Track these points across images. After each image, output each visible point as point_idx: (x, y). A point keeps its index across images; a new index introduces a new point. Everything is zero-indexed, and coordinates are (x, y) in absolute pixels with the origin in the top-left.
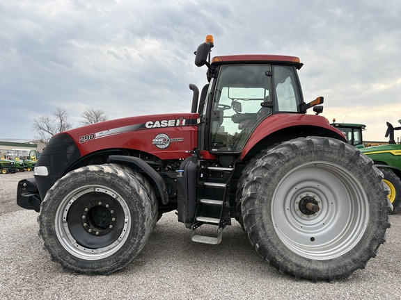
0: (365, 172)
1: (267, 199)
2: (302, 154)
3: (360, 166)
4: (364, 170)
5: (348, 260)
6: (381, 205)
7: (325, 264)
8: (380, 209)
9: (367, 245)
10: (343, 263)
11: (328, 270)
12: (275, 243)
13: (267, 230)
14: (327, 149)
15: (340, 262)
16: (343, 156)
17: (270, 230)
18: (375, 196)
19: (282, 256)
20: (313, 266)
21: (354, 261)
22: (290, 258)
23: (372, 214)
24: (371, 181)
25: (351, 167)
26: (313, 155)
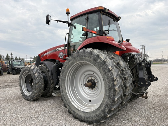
0: (101, 66)
1: (64, 79)
2: (75, 58)
3: (99, 63)
4: (100, 65)
5: (94, 115)
6: (109, 86)
7: (84, 114)
8: (109, 88)
9: (103, 108)
10: (91, 115)
11: (85, 117)
12: (66, 99)
13: (64, 92)
14: (84, 55)
15: (91, 114)
16: (91, 58)
17: (65, 93)
18: (107, 80)
19: (69, 105)
20: (79, 113)
21: (97, 115)
22: (71, 107)
23: (106, 91)
24: (104, 71)
25: (95, 64)
26: (79, 58)
